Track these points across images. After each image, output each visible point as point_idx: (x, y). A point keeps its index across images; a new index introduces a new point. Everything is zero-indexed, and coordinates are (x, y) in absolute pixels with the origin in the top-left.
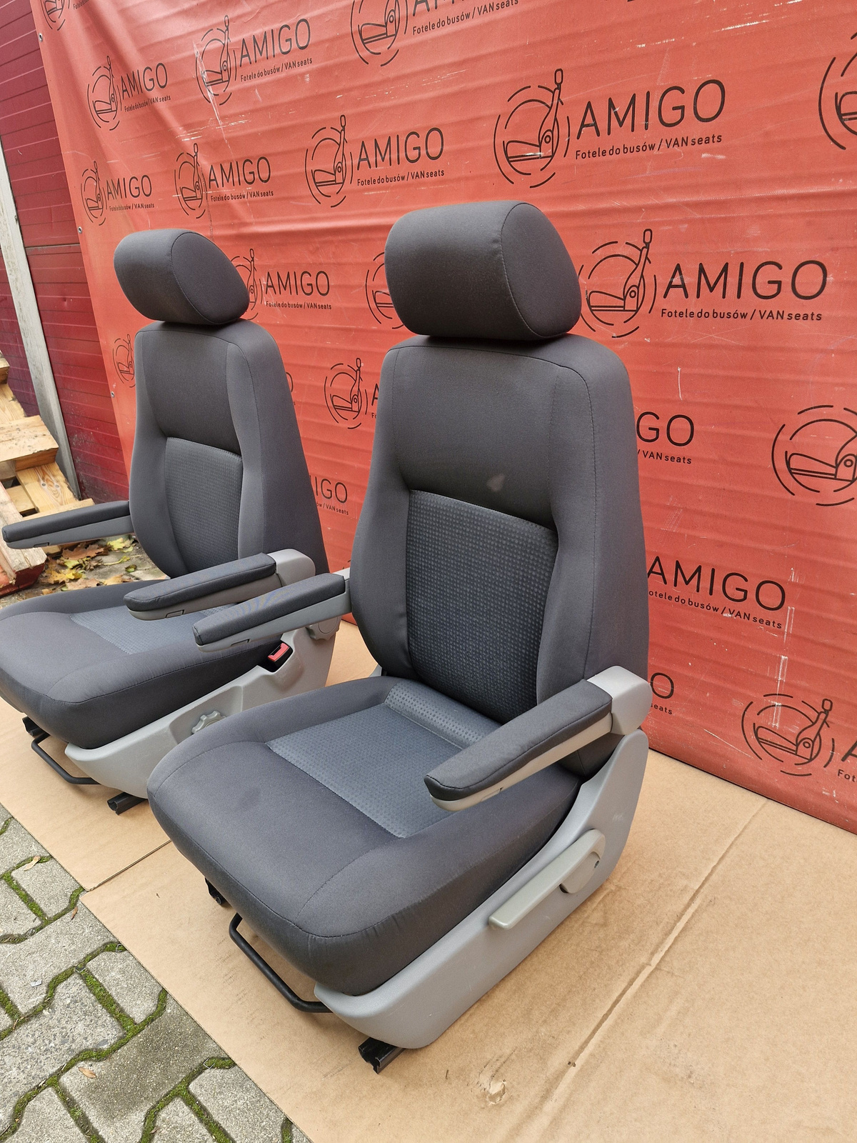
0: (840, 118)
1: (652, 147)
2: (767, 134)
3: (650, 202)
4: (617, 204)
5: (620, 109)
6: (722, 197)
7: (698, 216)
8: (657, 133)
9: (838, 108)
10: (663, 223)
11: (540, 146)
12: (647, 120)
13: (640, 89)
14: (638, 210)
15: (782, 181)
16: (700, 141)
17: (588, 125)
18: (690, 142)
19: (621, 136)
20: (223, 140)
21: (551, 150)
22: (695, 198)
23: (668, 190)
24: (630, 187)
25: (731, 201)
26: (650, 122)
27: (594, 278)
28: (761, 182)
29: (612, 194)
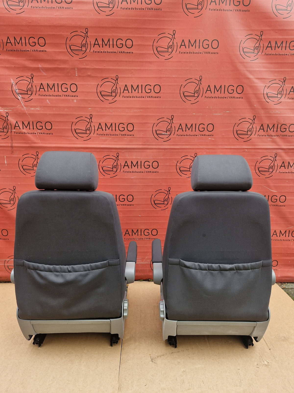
0: (237, 135)
1: (197, 136)
2: (223, 136)
3: (196, 147)
4: (188, 147)
5: (189, 126)
6: (214, 147)
7: (208, 151)
8: (197, 133)
9: (237, 133)
10: (200, 152)
11: (166, 132)
12: (195, 129)
13: (194, 122)
14: (193, 149)
15: (226, 145)
16: (208, 135)
17: (180, 129)
18: (206, 135)
19: (189, 132)
20: (26, 113)
21: (170, 133)
22: (207, 147)
23: (201, 145)
24: (191, 144)
25: (216, 148)
26: (196, 130)
27: (181, 164)
28: (222, 145)
29: (186, 145)
